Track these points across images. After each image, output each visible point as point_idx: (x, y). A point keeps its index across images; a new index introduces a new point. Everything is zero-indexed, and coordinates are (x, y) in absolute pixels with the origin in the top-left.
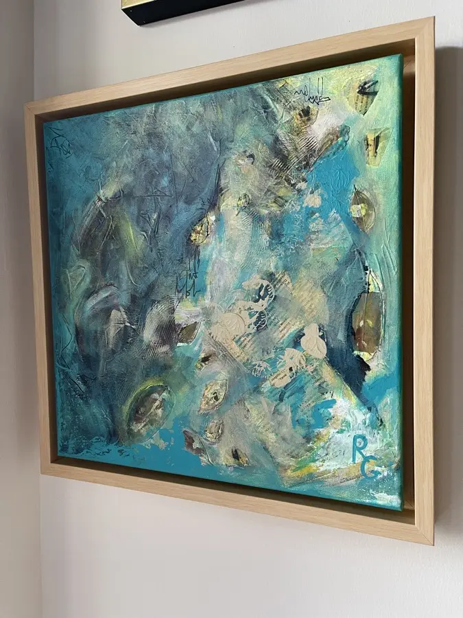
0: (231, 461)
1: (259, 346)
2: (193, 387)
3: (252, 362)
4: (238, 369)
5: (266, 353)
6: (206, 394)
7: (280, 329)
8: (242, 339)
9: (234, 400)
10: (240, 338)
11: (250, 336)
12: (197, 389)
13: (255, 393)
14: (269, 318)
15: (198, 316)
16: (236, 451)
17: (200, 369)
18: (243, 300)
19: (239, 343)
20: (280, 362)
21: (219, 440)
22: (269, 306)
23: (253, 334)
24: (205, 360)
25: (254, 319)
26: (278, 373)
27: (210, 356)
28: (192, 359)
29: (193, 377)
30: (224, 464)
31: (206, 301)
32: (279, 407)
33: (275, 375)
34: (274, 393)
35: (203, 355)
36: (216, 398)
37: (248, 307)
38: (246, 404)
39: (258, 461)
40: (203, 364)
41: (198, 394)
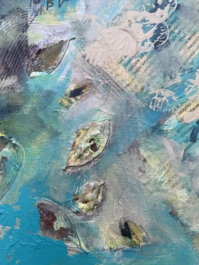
0: (119, 241)
1: (159, 70)
2: (55, 134)
3: (148, 91)
4: (128, 103)
5: (168, 78)
6: (77, 143)
7: (188, 45)
8: (134, 61)
9: (122, 147)
10: (130, 60)
11: (145, 57)
12: (63, 137)
13: (155, 133)
14: (172, 32)
15: (64, 33)
16: (126, 224)
17: (67, 107)
18: (133, 9)
19: (129, 67)
20: (189, 89)
21: (98, 212)
22: (170, 17)
23: (149, 54)
24: (76, 93)
25: (151, 33)
26: (188, 103)
27: (84, 87)
28: (55, 93)
29: (56, 119)
30: (106, 247)
31: (78, 13)
32: (190, 151)
33: (184, 106)
34: (183, 130)
35: (72, 87)
36: (94, 147)
37: (142, 18)
38: (142, 151)
39: (162, 235)
40: (73, 100)
41: (64, 145)
